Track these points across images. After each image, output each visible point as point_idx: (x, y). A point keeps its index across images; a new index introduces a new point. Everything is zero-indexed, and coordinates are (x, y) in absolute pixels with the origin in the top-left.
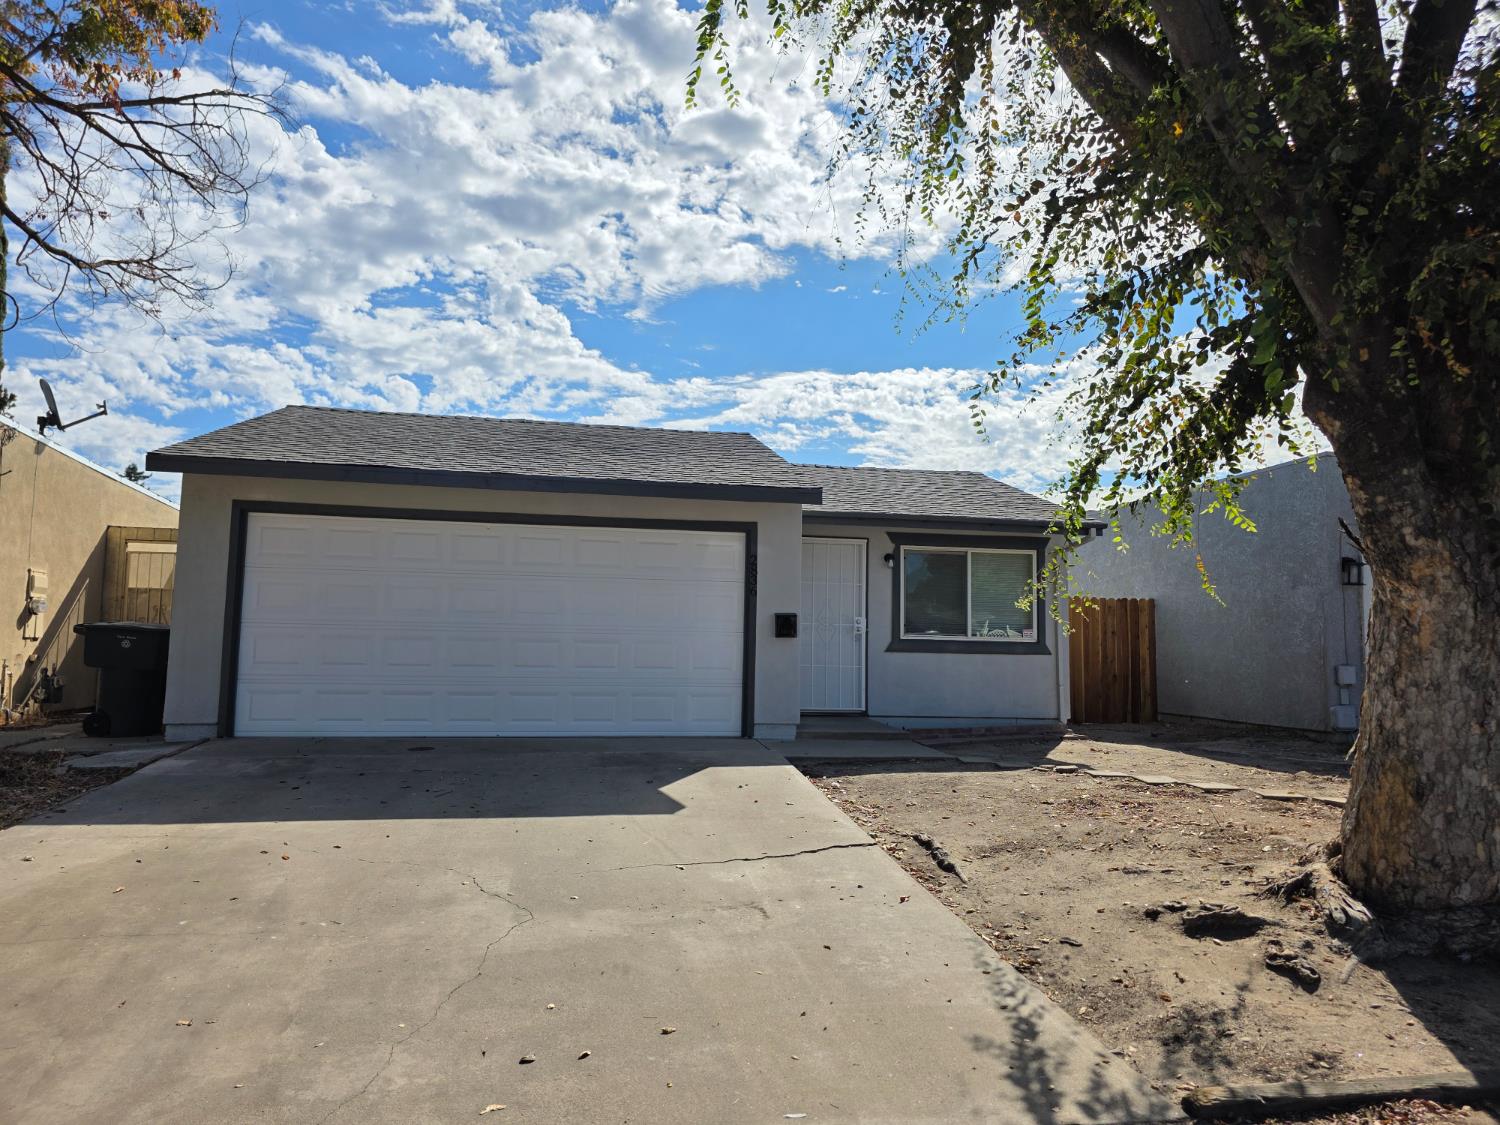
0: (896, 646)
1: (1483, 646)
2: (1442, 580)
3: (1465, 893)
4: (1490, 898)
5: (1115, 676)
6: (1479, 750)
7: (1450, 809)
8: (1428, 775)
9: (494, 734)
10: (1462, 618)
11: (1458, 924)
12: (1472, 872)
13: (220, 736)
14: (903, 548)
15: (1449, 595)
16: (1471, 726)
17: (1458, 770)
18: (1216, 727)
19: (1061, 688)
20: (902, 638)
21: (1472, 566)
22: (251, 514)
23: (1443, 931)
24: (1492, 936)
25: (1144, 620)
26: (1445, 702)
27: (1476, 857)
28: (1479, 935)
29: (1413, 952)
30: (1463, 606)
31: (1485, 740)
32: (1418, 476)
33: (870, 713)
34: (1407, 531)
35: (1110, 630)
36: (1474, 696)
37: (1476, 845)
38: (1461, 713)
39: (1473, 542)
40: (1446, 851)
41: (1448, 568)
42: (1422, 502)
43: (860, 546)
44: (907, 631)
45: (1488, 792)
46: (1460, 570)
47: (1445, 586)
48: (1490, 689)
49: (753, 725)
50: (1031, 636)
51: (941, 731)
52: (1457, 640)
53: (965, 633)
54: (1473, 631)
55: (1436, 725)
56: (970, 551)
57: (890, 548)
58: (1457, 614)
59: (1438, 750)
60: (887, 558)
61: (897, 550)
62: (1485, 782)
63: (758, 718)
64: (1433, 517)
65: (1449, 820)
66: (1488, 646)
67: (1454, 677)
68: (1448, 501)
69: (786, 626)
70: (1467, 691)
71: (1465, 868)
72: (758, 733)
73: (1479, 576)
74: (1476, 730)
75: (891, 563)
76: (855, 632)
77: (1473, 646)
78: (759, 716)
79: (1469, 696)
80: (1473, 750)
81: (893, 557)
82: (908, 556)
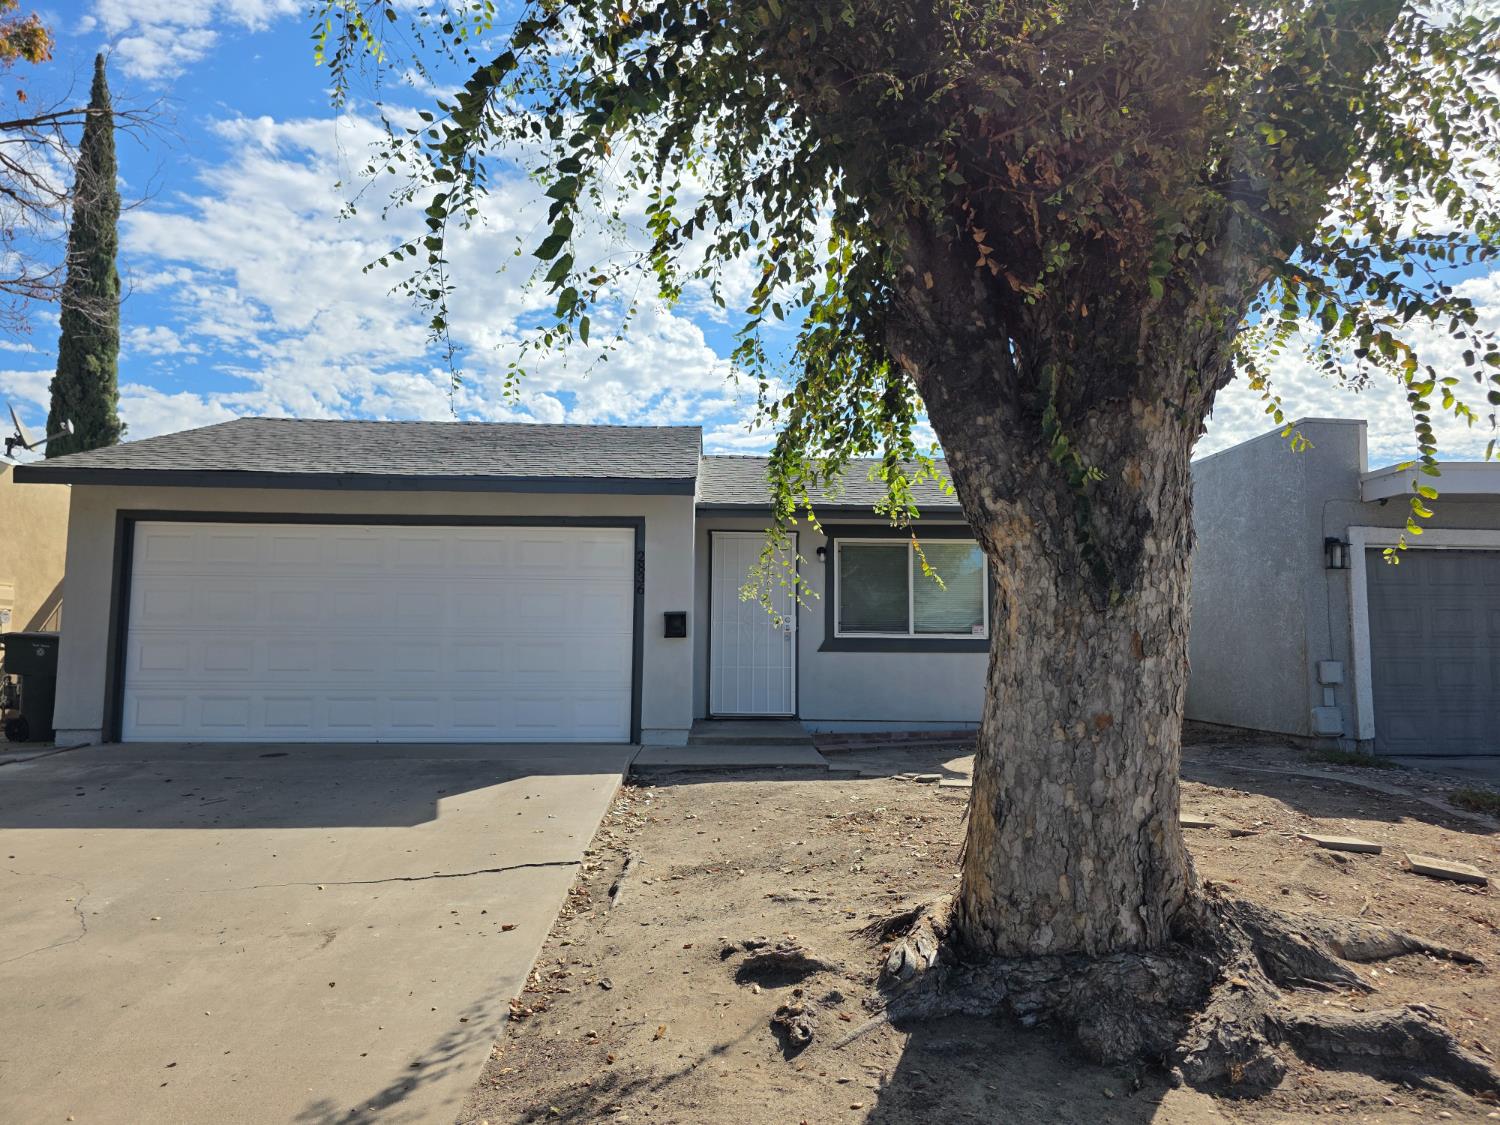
0: (831, 644)
1: (1067, 632)
2: (1022, 552)
3: (1045, 940)
4: (1075, 946)
6: (1062, 761)
7: (1029, 833)
8: (1007, 790)
9: (374, 740)
10: (1043, 598)
11: (1030, 977)
12: (1055, 912)
13: (105, 742)
14: (836, 541)
15: (1029, 568)
16: (1053, 731)
17: (1038, 786)
18: (1208, 732)
20: (836, 637)
21: (1053, 533)
22: (137, 523)
23: (1011, 986)
24: (1061, 995)
26: (1027, 702)
27: (1058, 893)
28: (1049, 993)
29: (971, 1010)
30: (1044, 583)
31: (1070, 748)
32: (997, 426)
33: (801, 716)
34: (986, 492)
36: (1057, 694)
37: (1058, 879)
38: (1043, 714)
39: (1054, 502)
40: (1024, 885)
41: (1028, 536)
42: (1001, 457)
43: (789, 541)
44: (843, 629)
45: (1072, 813)
46: (1039, 537)
47: (1025, 558)
48: (1076, 685)
49: (640, 730)
50: (981, 633)
51: (851, 735)
52: (1039, 625)
53: (906, 629)
54: (1055, 613)
55: (1018, 729)
56: (912, 542)
57: (823, 542)
58: (1039, 592)
59: (1018, 761)
60: (820, 551)
61: (830, 543)
62: (1069, 801)
63: (647, 723)
64: (1012, 474)
65: (1028, 847)
66: (1074, 631)
67: (1036, 670)
68: (1030, 454)
69: (674, 625)
70: (1050, 687)
71: (1046, 908)
72: (646, 739)
73: (1060, 545)
74: (1059, 735)
75: (824, 557)
76: (784, 631)
77: (1056, 631)
79: (1052, 694)
80: (1056, 760)
81: (826, 551)
82: (843, 549)
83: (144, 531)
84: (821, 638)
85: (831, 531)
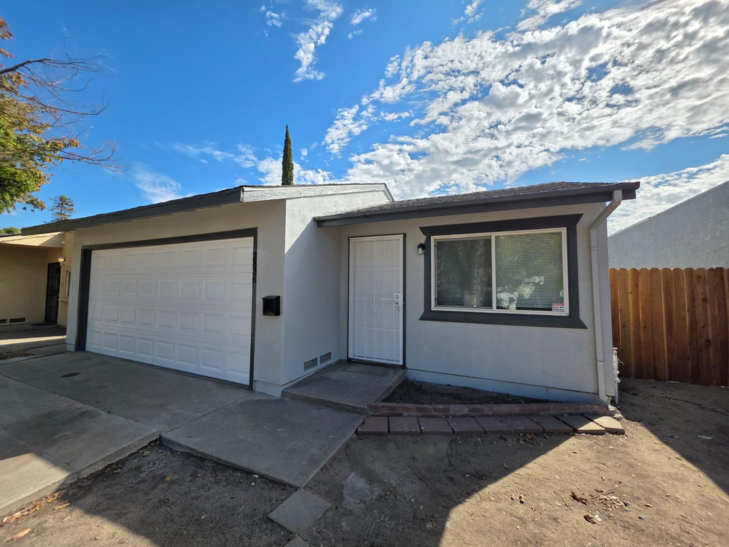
0: (428, 315)
5: (708, 341)
13: (76, 350)
14: (433, 238)
20: (432, 310)
22: (93, 251)
33: (409, 367)
35: (699, 298)
43: (398, 241)
49: (253, 381)
50: (561, 311)
53: (490, 306)
56: (493, 235)
57: (422, 239)
60: (422, 246)
61: (428, 240)
63: (255, 377)
75: (424, 250)
76: (395, 305)
78: (256, 375)
81: (425, 247)
82: (439, 244)
83: (95, 254)
84: (421, 311)
85: (428, 231)
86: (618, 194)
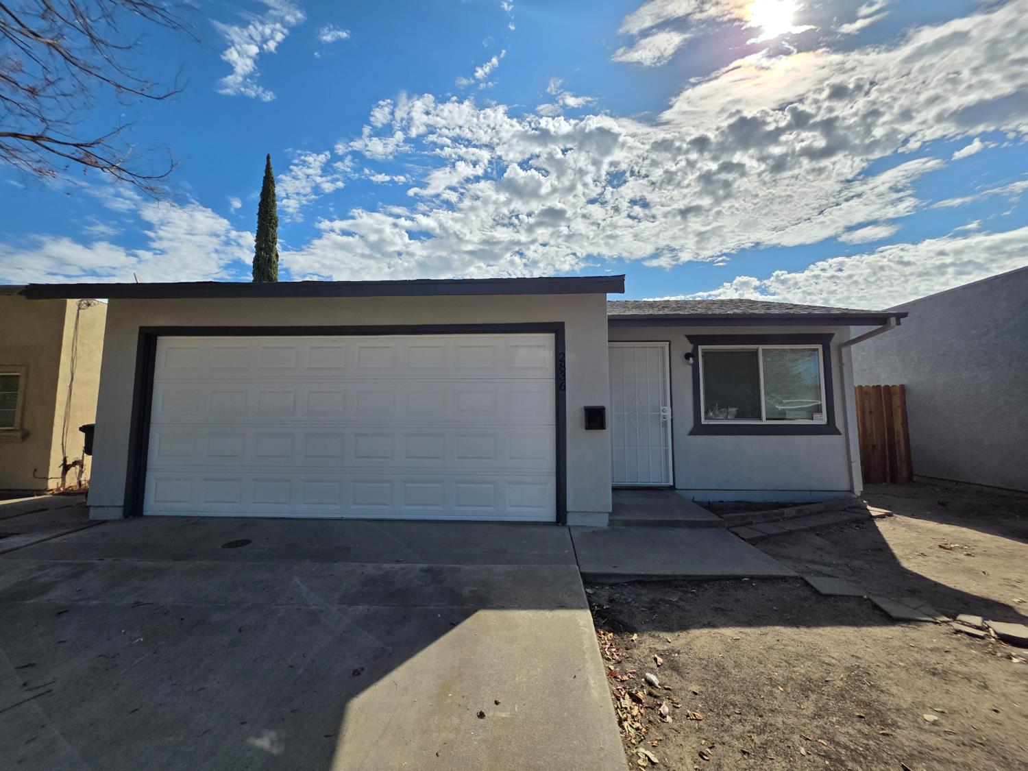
0: (699, 429)
13: (126, 517)
14: (700, 348)
19: (853, 464)
20: (703, 423)
22: (159, 338)
25: (897, 401)
33: (677, 486)
43: (663, 348)
44: (707, 417)
49: (566, 512)
50: (821, 419)
53: (759, 417)
56: (761, 347)
57: (689, 348)
60: (687, 356)
61: (696, 349)
63: (569, 508)
69: (595, 418)
72: (571, 520)
75: (691, 360)
76: (662, 419)
78: (571, 505)
81: (692, 356)
82: (705, 353)
84: (690, 424)
85: (695, 340)
86: (893, 320)
